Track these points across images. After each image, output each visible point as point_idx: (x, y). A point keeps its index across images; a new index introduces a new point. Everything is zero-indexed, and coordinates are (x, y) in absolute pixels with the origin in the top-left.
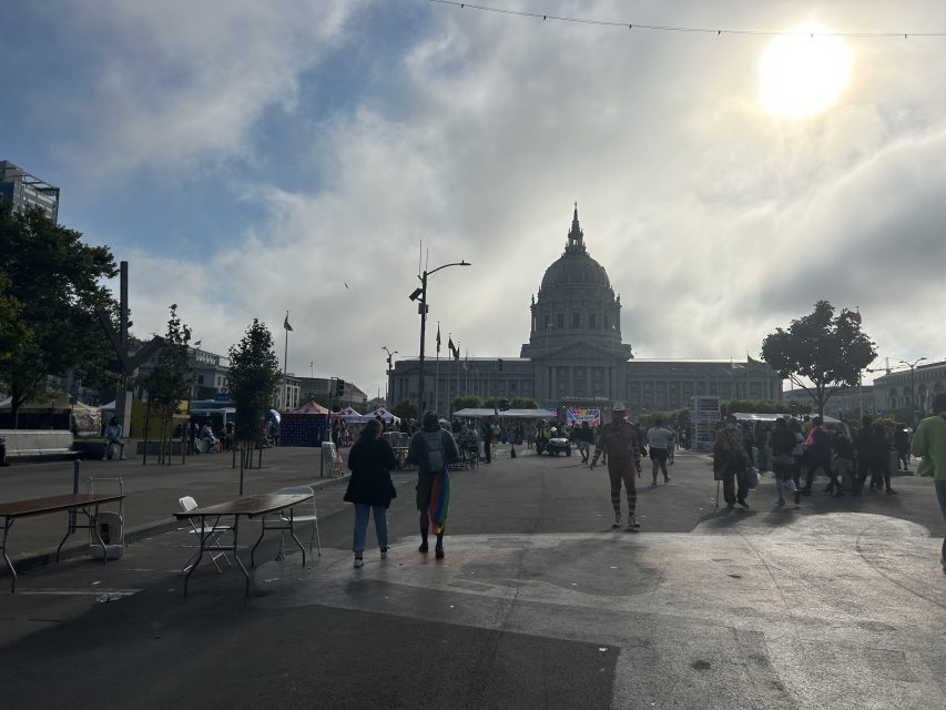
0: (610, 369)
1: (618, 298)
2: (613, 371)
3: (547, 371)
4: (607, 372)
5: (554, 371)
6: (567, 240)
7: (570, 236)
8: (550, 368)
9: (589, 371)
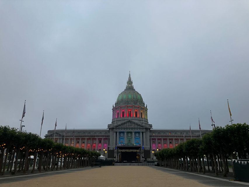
0: (143, 133)
1: (146, 106)
2: (144, 134)
3: (115, 134)
4: (141, 134)
5: (118, 134)
6: (127, 84)
7: (128, 83)
8: (116, 133)
9: (133, 134)
